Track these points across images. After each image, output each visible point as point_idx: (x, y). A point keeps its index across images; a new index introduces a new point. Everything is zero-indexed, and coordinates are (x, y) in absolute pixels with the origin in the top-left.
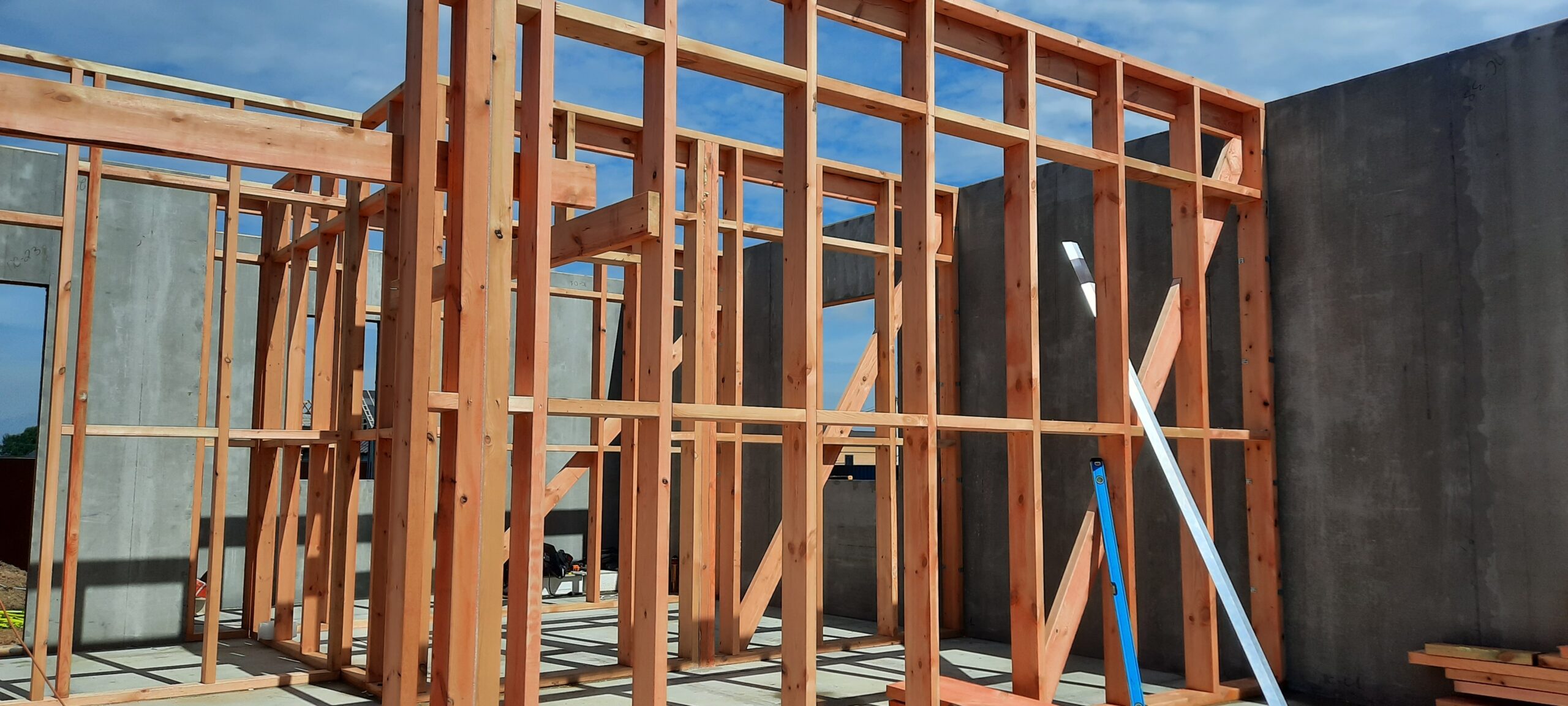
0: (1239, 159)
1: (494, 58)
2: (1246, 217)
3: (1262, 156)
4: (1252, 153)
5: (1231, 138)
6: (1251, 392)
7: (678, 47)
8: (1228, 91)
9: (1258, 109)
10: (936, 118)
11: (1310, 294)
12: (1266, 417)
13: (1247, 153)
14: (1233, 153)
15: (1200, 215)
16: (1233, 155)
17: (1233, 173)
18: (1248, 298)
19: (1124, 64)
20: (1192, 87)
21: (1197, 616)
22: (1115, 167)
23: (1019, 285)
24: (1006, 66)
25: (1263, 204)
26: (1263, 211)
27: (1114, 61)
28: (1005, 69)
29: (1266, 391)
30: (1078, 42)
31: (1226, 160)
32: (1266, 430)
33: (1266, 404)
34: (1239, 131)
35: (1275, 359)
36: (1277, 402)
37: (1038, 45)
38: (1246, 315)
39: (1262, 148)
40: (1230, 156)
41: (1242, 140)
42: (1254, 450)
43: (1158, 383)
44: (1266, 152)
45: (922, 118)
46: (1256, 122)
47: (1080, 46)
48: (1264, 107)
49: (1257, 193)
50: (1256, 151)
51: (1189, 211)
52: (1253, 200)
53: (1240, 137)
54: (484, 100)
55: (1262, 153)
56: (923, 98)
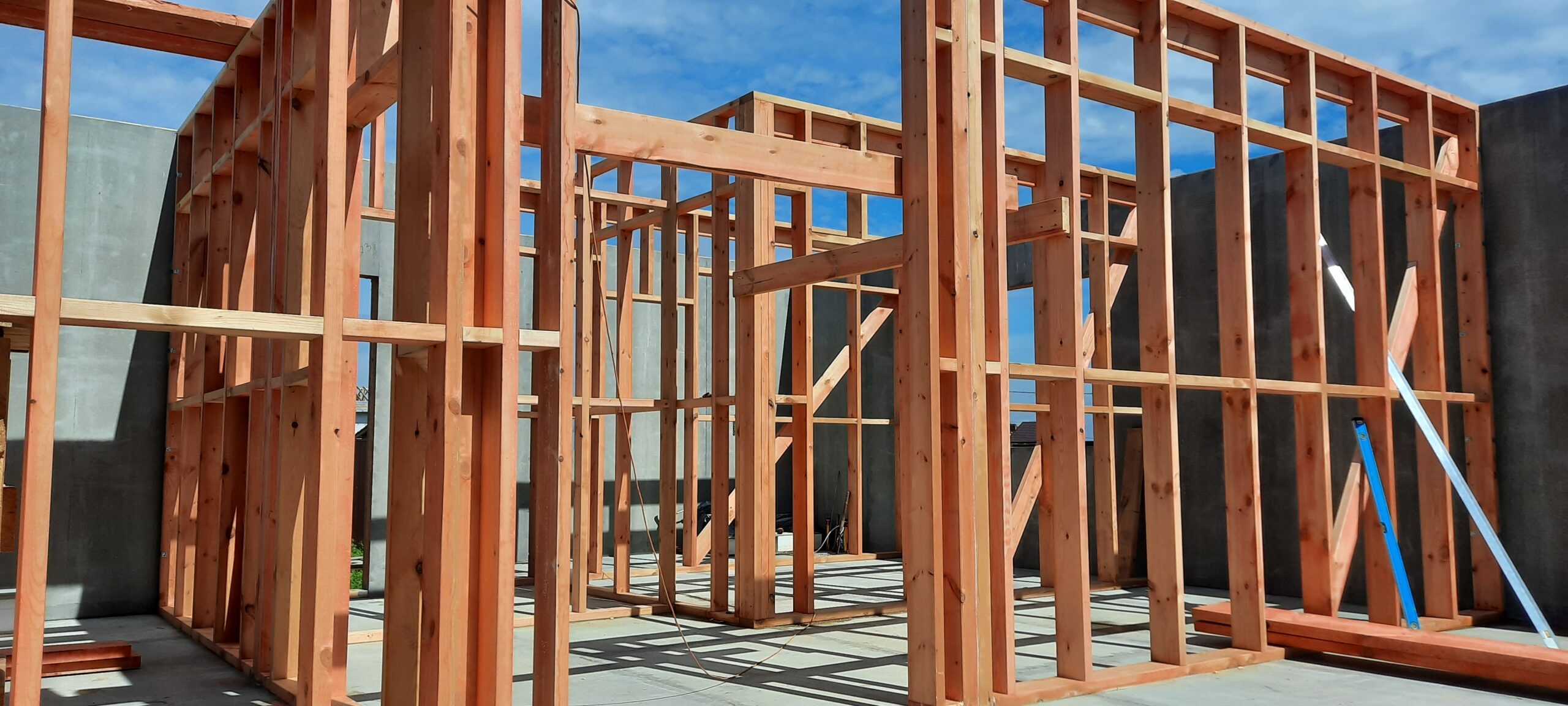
0: (1456, 155)
1: (969, 95)
2: (1463, 206)
3: (1478, 153)
4: (1467, 150)
5: (1449, 137)
6: (1469, 360)
7: (1080, 79)
8: (1452, 96)
9: (1473, 111)
10: (1249, 129)
11: (1527, 274)
12: (1485, 382)
13: (1464, 150)
14: (1452, 150)
15: (1435, 206)
16: (1452, 152)
17: (1452, 168)
18: (1465, 278)
19: (1378, 76)
20: (1426, 94)
21: (1436, 554)
22: (1372, 165)
23: (1303, 269)
24: (1288, 81)
25: (1479, 196)
26: (1479, 201)
27: (1370, 74)
28: (1287, 83)
29: (1484, 360)
30: (1345, 58)
31: (1446, 157)
32: (1485, 394)
33: (1484, 371)
34: (1455, 132)
35: (1493, 331)
36: (1496, 367)
37: (1318, 64)
38: (1464, 293)
39: (1478, 145)
40: (1449, 153)
41: (1459, 139)
42: (1473, 412)
43: (1403, 353)
44: (1480, 149)
45: (1237, 129)
46: (1472, 122)
47: (1347, 62)
48: (1478, 109)
49: (1475, 186)
50: (1471, 149)
51: (1425, 202)
52: (1468, 192)
53: (1456, 136)
54: (964, 129)
55: (1477, 149)
56: (1239, 111)
